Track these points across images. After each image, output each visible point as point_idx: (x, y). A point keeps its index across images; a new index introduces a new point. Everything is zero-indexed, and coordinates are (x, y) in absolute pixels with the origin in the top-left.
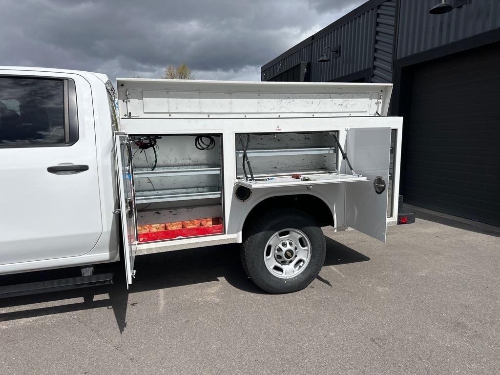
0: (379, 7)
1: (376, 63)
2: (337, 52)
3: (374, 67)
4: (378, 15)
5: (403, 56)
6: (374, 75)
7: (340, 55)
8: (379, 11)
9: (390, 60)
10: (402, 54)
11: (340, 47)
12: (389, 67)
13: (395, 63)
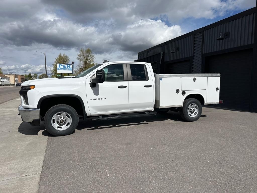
0: (195, 35)
1: (194, 54)
2: (177, 49)
3: (194, 56)
4: (195, 37)
5: (205, 53)
6: (194, 59)
7: (178, 51)
8: (195, 36)
9: (201, 54)
10: (205, 52)
11: (178, 47)
12: (200, 56)
13: (203, 55)
